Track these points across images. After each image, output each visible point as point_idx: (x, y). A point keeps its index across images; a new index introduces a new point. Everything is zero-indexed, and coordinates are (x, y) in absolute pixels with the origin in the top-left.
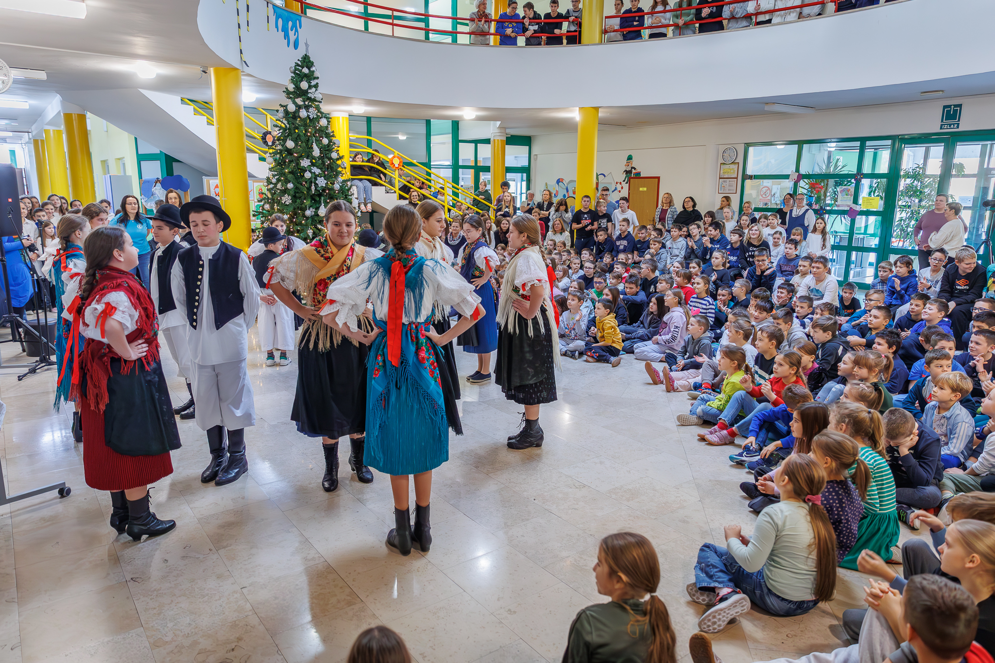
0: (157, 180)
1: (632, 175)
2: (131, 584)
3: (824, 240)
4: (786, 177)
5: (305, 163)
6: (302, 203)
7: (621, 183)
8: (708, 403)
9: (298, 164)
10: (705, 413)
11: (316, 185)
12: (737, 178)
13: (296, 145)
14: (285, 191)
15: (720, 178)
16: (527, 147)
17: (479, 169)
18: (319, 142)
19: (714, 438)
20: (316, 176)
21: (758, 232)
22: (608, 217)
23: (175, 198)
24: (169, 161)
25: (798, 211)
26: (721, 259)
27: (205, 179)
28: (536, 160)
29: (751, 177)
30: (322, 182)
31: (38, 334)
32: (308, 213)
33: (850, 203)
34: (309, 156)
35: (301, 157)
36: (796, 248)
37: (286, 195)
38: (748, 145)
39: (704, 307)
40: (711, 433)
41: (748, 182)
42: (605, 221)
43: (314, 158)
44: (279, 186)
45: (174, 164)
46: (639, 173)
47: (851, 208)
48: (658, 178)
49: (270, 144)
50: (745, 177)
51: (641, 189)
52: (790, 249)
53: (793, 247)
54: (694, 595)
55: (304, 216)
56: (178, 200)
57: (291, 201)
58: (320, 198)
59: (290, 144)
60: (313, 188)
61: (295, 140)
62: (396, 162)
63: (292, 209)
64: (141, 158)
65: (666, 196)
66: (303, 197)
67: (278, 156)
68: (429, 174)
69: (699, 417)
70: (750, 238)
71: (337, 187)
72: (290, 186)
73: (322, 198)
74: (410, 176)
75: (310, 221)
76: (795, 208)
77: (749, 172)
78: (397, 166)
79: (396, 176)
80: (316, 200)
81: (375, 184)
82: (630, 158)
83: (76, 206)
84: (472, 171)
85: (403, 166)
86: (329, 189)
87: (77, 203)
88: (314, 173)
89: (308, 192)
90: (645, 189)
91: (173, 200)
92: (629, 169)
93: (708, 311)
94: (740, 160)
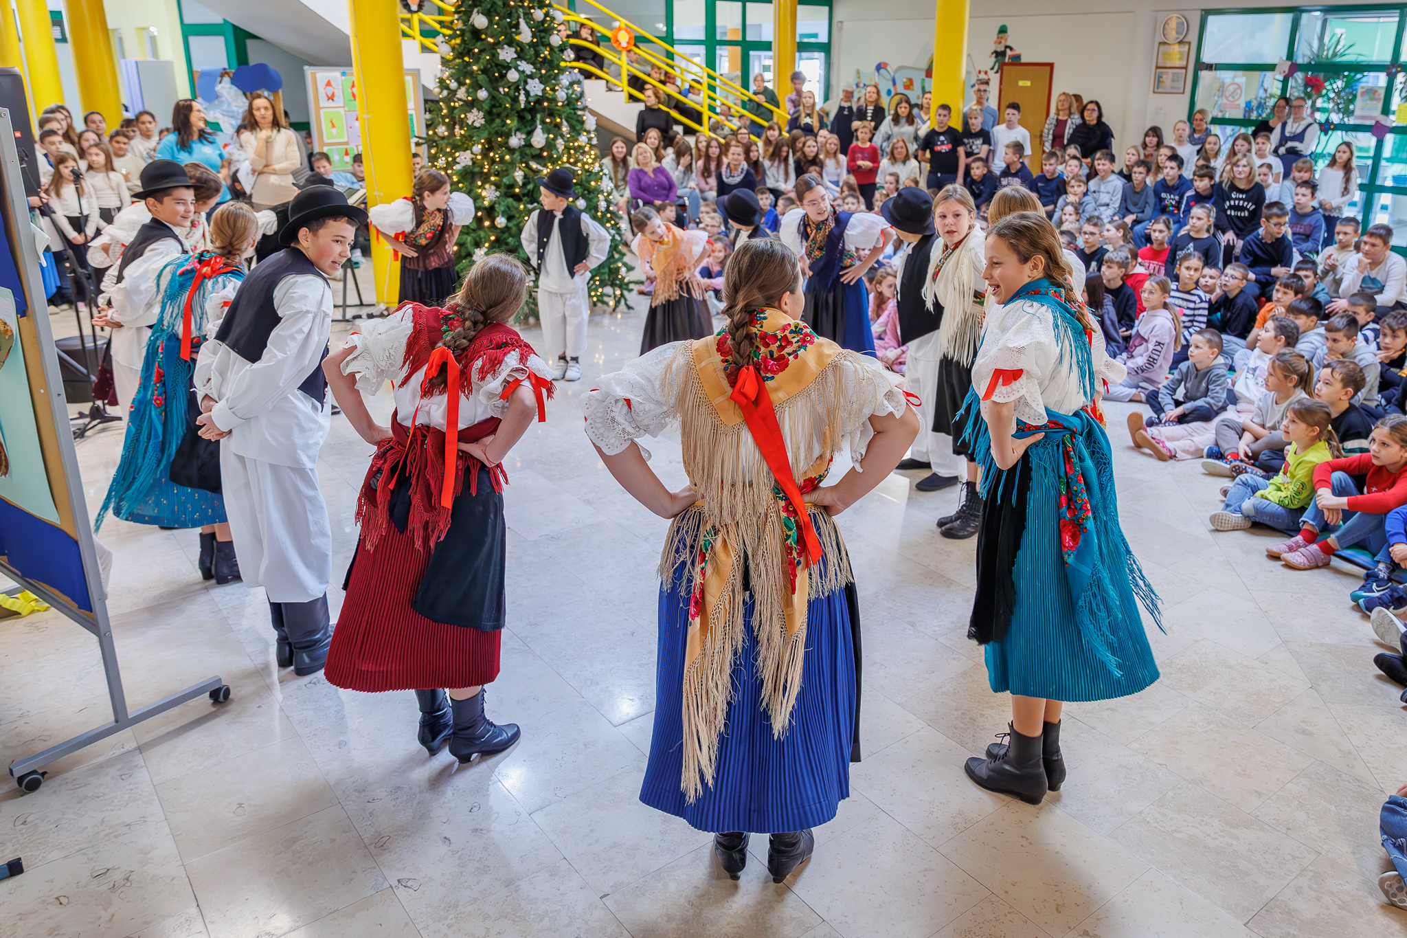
0: (224, 73)
1: (1005, 60)
2: (401, 892)
3: (1347, 180)
4: (1271, 67)
5: (506, 54)
6: (505, 124)
7: (986, 73)
8: (1259, 493)
9: (494, 56)
10: (1258, 511)
11: (527, 94)
12: (1186, 68)
13: (491, 22)
14: (471, 105)
15: (1157, 68)
16: (826, 9)
17: (747, 47)
18: (528, 16)
19: (1297, 558)
20: (525, 78)
21: (1247, 169)
22: (985, 136)
23: (266, 108)
24: (240, 38)
25: (1295, 126)
26: (1206, 219)
27: (308, 70)
28: (840, 29)
29: (1210, 67)
30: (535, 88)
31: (84, 371)
32: (515, 141)
33: (1377, 113)
34: (511, 42)
35: (497, 44)
36: (1313, 194)
37: (475, 110)
38: (1207, 13)
39: (1192, 305)
40: (1291, 549)
41: (1204, 75)
42: (979, 141)
43: (519, 44)
44: (461, 93)
45: (250, 43)
46: (1018, 57)
47: (1377, 122)
48: (1051, 65)
49: (414, 8)
50: (1200, 66)
51: (1021, 83)
52: (1304, 195)
53: (1308, 192)
54: (1394, 895)
55: (505, 144)
56: (270, 112)
57: (483, 121)
58: (534, 117)
59: (480, 21)
60: (522, 98)
61: (488, 14)
62: (624, 38)
63: (485, 135)
64: (190, 31)
65: (1063, 98)
66: (504, 114)
67: (458, 41)
68: (670, 55)
69: (1247, 517)
70: (1234, 178)
71: (561, 95)
72: (482, 94)
73: (539, 116)
74: (647, 62)
75: (518, 158)
76: (1290, 121)
77: (1207, 58)
78: (624, 44)
79: (623, 61)
80: (526, 119)
81: (588, 75)
82: (1003, 30)
83: (94, 122)
84: (739, 49)
85: (635, 45)
86: (548, 100)
87: (96, 117)
88: (523, 72)
89: (512, 105)
90: (1028, 83)
91: (263, 111)
92: (1001, 48)
93: (1196, 312)
94: (1193, 37)
